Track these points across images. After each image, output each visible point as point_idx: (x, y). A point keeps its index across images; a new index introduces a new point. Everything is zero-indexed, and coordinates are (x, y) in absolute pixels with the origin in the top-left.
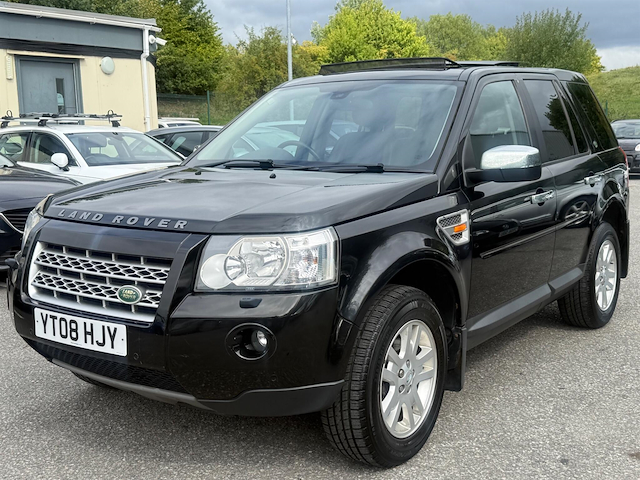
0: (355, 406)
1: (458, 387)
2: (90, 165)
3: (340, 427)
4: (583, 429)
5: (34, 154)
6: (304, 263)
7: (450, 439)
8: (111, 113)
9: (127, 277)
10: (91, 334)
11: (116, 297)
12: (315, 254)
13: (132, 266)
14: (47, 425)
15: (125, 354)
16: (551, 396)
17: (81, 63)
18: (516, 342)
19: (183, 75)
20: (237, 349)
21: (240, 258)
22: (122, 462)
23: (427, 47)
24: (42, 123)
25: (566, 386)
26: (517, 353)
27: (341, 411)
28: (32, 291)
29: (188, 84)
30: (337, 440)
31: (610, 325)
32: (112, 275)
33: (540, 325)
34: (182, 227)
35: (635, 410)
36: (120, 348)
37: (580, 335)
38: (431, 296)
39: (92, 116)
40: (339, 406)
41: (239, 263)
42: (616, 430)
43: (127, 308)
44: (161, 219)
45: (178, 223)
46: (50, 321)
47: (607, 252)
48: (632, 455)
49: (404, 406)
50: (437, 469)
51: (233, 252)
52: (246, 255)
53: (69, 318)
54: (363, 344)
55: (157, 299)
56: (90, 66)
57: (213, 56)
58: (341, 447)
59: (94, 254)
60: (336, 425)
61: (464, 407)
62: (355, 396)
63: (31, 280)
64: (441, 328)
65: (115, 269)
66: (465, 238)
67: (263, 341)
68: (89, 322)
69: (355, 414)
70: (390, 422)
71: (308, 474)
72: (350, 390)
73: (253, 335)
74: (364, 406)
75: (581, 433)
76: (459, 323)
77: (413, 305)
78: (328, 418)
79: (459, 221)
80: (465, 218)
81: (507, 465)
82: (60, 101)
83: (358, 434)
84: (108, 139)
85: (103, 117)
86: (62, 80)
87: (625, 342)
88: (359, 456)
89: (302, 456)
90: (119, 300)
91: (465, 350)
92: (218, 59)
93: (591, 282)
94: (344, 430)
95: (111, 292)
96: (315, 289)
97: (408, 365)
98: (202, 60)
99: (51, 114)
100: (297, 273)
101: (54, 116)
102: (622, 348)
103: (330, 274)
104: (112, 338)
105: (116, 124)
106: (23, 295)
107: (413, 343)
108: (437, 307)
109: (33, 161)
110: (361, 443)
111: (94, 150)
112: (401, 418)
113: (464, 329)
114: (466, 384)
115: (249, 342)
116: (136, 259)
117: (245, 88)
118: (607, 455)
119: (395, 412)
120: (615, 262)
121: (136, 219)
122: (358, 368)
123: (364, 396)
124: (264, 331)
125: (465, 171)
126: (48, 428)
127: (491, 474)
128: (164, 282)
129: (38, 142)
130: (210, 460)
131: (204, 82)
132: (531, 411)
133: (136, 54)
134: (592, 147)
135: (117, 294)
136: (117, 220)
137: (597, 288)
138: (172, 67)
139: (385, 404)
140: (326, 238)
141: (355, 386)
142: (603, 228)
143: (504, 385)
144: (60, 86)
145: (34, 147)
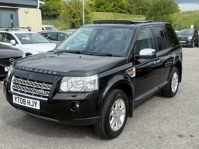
0: (103, 123)
1: (131, 116)
2: (22, 44)
3: (98, 128)
4: (165, 128)
5: (5, 40)
6: (89, 84)
7: (129, 131)
8: (28, 27)
9: (40, 87)
10: (30, 103)
11: (36, 93)
12: (92, 82)
13: (41, 84)
14: (15, 126)
15: (39, 109)
16: (157, 118)
17: (18, 9)
18: (149, 101)
19: (49, 10)
20: (71, 108)
21: (72, 83)
22: (37, 137)
23: (126, 3)
24: (7, 30)
25: (162, 115)
26: (148, 105)
27: (99, 124)
28: (12, 90)
29: (51, 13)
30: (97, 132)
31: (175, 96)
32: (35, 86)
33: (156, 96)
34: (55, 74)
35: (180, 123)
36: (38, 107)
37: (166, 99)
38: (124, 92)
39: (22, 28)
40: (98, 123)
41: (71, 84)
42: (174, 128)
43: (40, 96)
44: (49, 71)
45: (54, 72)
46: (17, 99)
47: (175, 75)
48: (178, 136)
49: (116, 122)
50: (125, 140)
51: (70, 81)
52: (73, 82)
53: (23, 98)
54: (105, 106)
55: (48, 94)
56: (21, 10)
57: (58, 4)
58: (99, 134)
59: (30, 80)
60: (97, 128)
61: (133, 121)
62: (103, 120)
63: (11, 87)
64: (127, 101)
65: (36, 85)
66: (134, 75)
67: (78, 106)
68: (29, 99)
69: (103, 125)
70: (112, 127)
71: (89, 141)
72: (101, 119)
73: (75, 104)
74: (105, 123)
75: (165, 129)
76: (132, 99)
77: (120, 95)
78: (95, 126)
79: (133, 70)
80: (134, 70)
81: (144, 138)
82: (12, 21)
83: (103, 130)
84: (28, 35)
85: (26, 28)
86: (12, 15)
87: (179, 102)
88: (103, 136)
89: (88, 136)
90: (37, 94)
91: (133, 106)
92: (60, 5)
93: (170, 85)
94: (99, 129)
95: (35, 91)
96: (92, 92)
97: (117, 111)
98: (55, 6)
99: (10, 27)
100: (87, 87)
101: (11, 28)
102: (178, 103)
103: (97, 88)
104: (36, 104)
105: (30, 30)
106: (9, 91)
107: (119, 105)
108: (126, 95)
109: (5, 42)
110: (104, 133)
111: (23, 38)
112: (115, 126)
113: (133, 100)
114: (134, 115)
115: (74, 106)
116: (42, 82)
117: (69, 16)
118: (171, 136)
119: (114, 124)
120: (177, 78)
121: (42, 71)
122: (104, 113)
123: (105, 120)
124: (78, 103)
125: (135, 56)
126: (15, 127)
127: (139, 141)
128: (50, 89)
129: (6, 36)
130: (62, 137)
131: (56, 13)
132: (152, 123)
133: (35, 7)
134: (172, 45)
135: (37, 92)
136: (36, 71)
137: (172, 86)
138: (45, 8)
139: (111, 122)
140: (95, 77)
141: (103, 118)
142: (174, 68)
143: (144, 115)
144: (12, 17)
145: (5, 37)
